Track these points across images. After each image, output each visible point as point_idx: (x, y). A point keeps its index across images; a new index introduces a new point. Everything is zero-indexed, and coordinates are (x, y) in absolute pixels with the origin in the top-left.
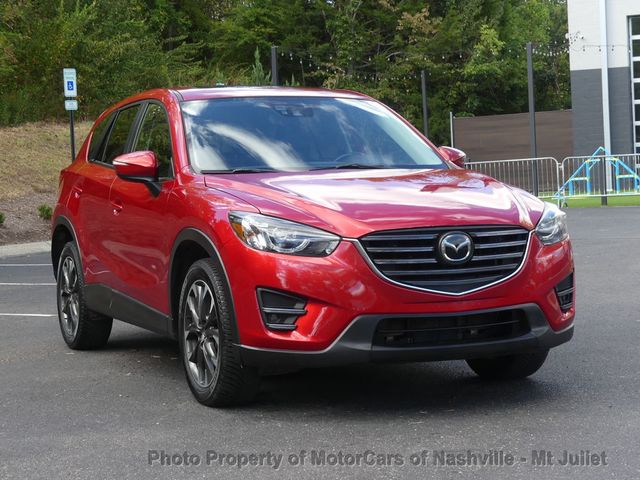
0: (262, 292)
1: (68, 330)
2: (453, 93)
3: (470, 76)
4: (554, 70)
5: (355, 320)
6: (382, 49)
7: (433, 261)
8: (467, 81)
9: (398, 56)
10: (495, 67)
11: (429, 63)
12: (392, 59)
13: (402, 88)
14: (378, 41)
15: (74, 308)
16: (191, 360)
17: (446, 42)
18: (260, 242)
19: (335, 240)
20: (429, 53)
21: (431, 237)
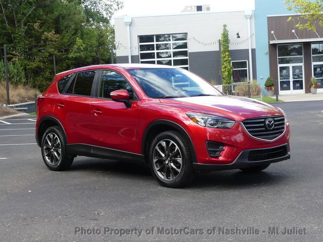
0: (208, 143)
1: (51, 164)
2: (65, 65)
3: (73, 57)
4: (99, 56)
5: (242, 152)
6: (35, 46)
7: (264, 129)
8: (70, 60)
9: (42, 49)
10: (82, 54)
11: (56, 52)
12: (40, 51)
13: (44, 62)
14: (34, 43)
15: (56, 154)
16: (158, 171)
17: (62, 45)
20: (55, 48)
21: (263, 120)
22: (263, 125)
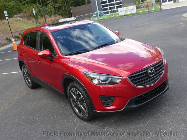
0: (101, 97)
1: (29, 84)
5: (129, 100)
15: (29, 80)
16: (74, 107)
18: (96, 82)
19: (121, 78)
21: (146, 71)
22: (146, 75)
